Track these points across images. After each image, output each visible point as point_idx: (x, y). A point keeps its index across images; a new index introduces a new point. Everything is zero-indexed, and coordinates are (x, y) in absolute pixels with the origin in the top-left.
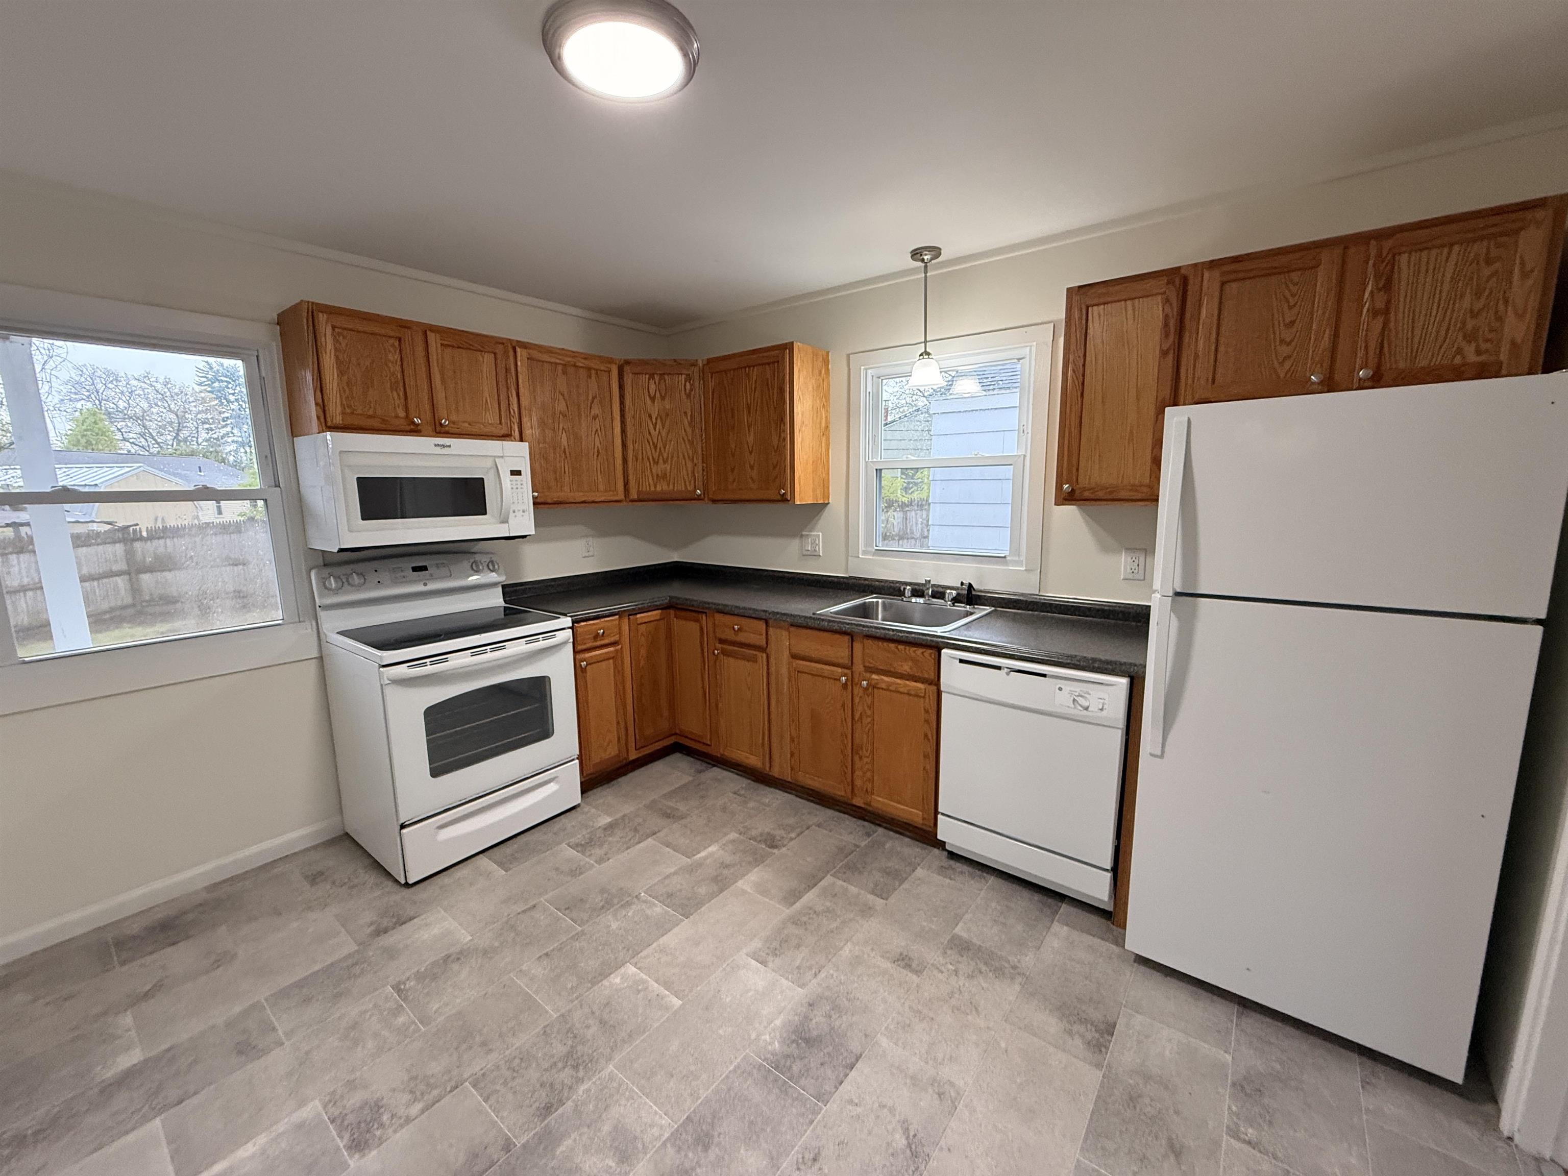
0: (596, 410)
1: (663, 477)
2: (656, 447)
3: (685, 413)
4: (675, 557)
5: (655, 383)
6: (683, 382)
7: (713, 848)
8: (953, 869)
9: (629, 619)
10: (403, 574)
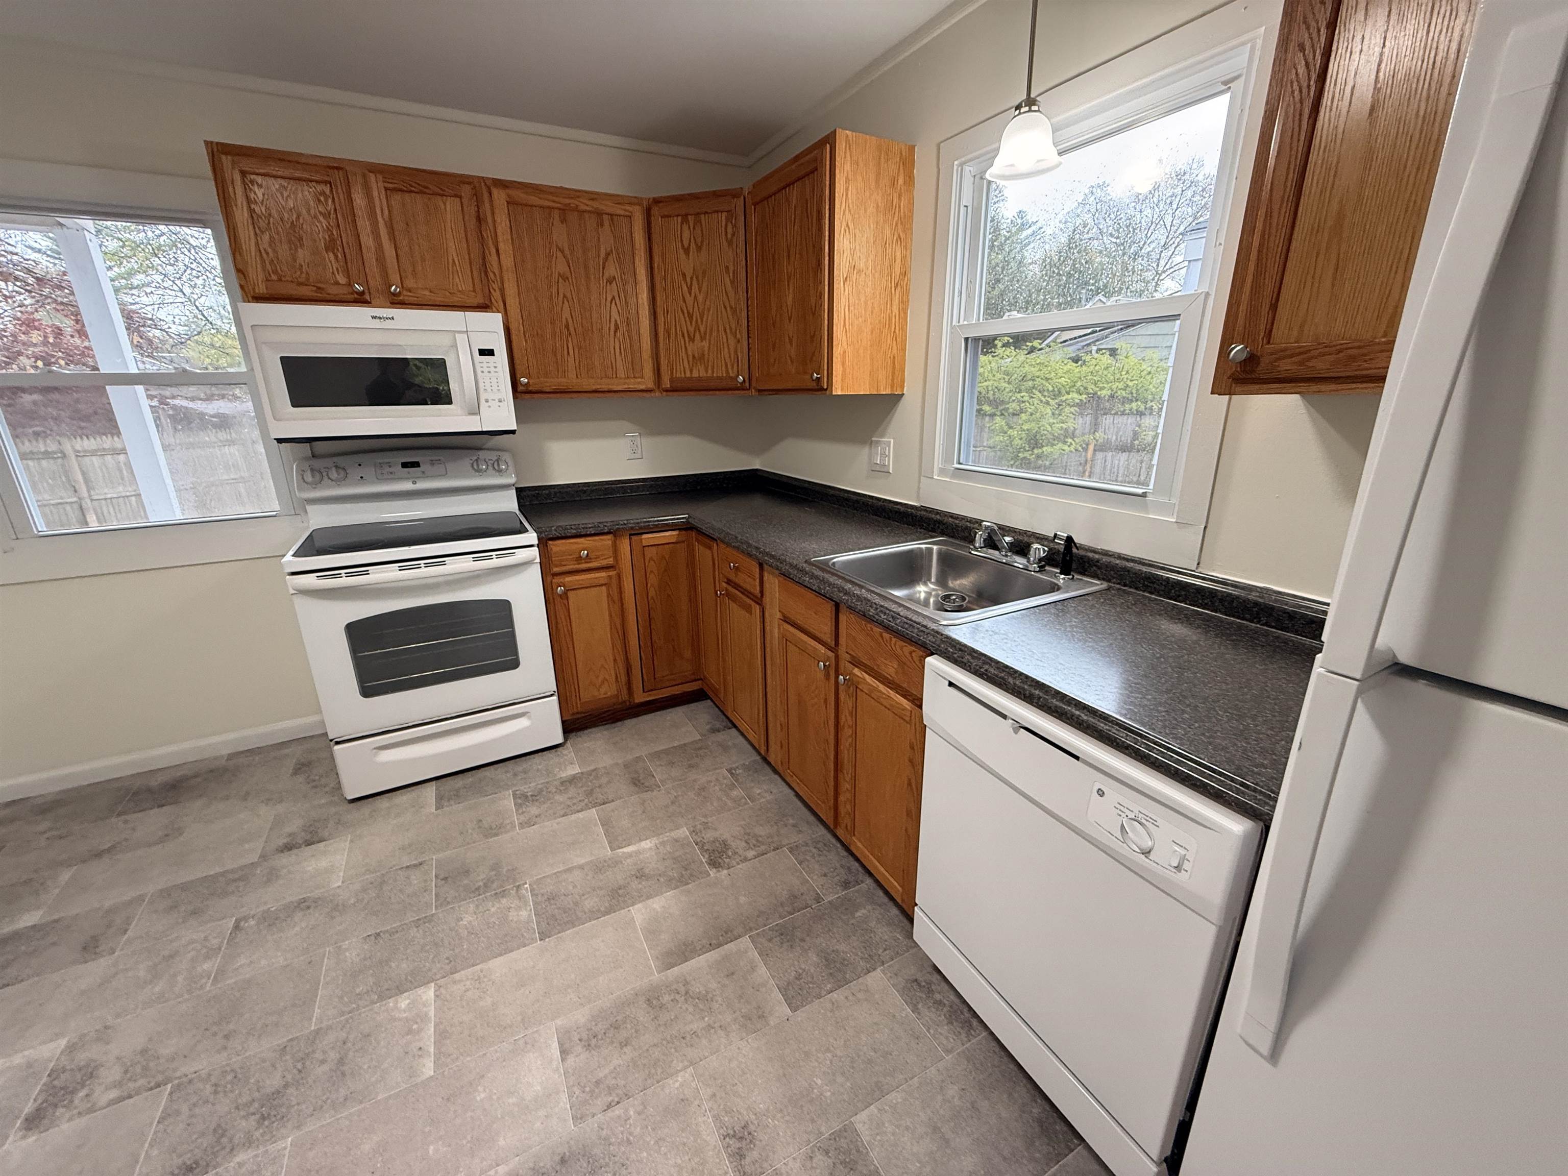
0: (612, 270)
1: (699, 358)
3: (727, 268)
4: (756, 464)
5: (689, 227)
6: (724, 223)
7: (647, 844)
9: (630, 539)
10: (391, 470)
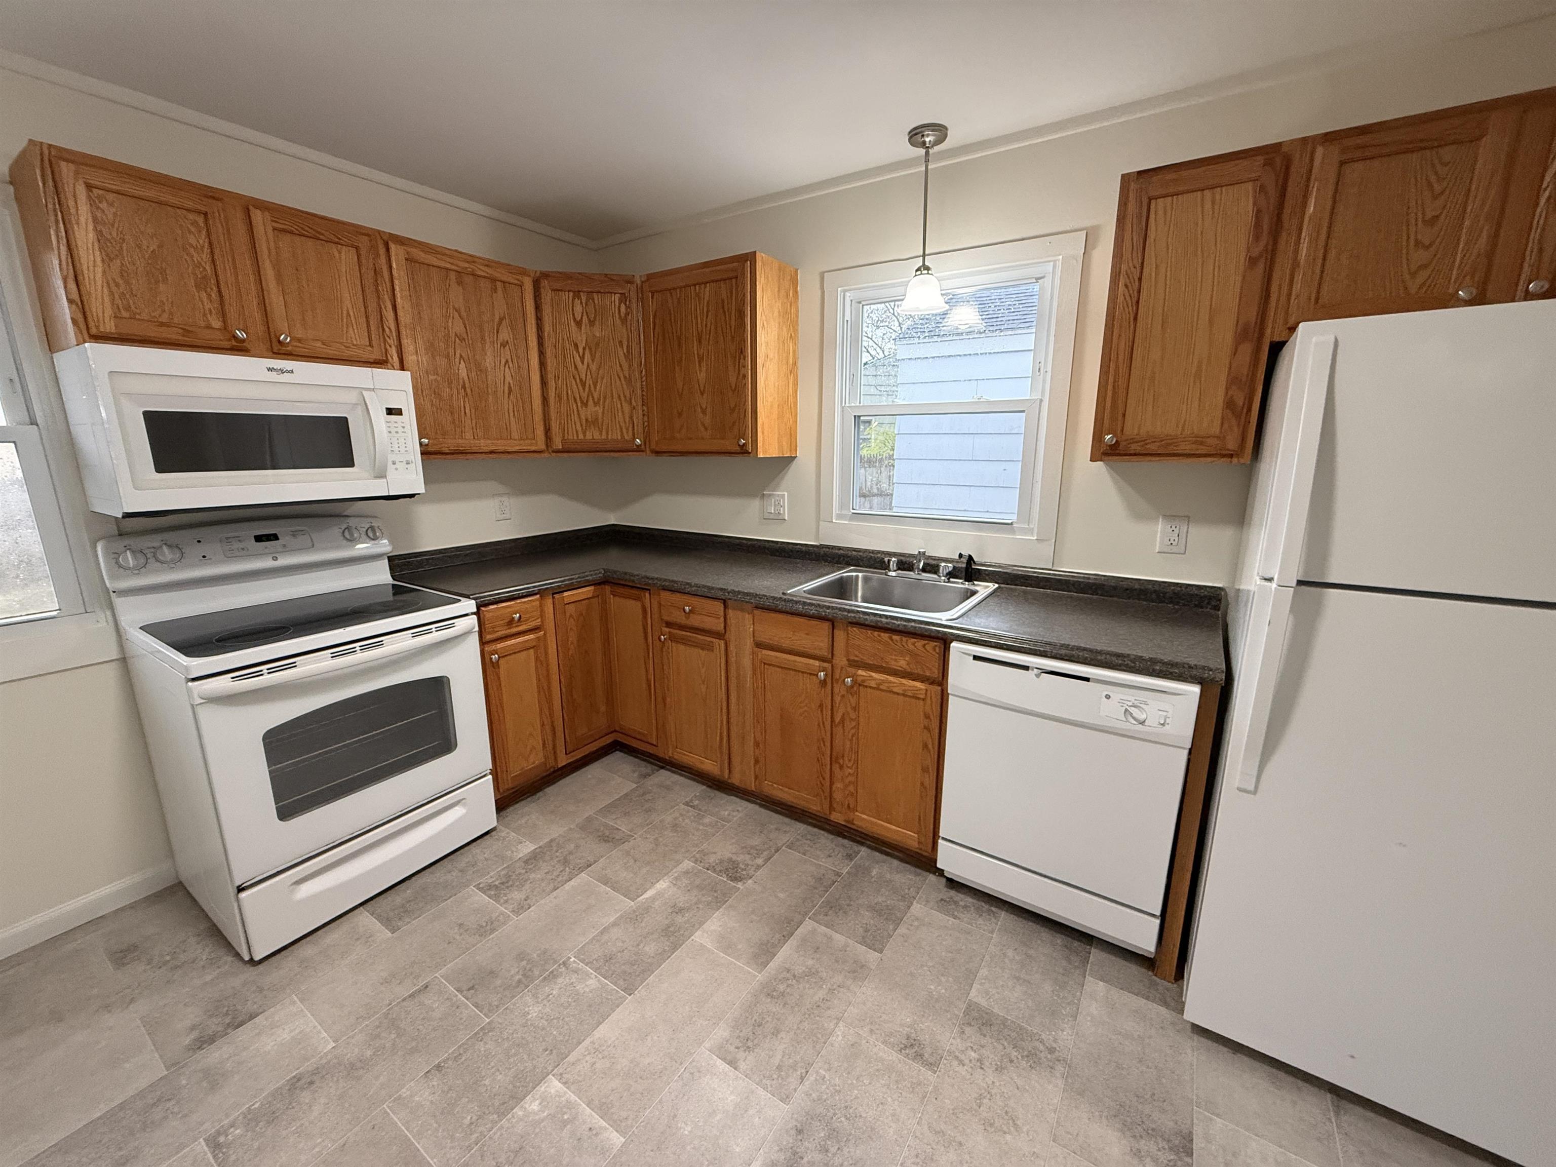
0: (505, 334)
1: (593, 422)
2: (584, 385)
3: (621, 342)
4: (612, 519)
5: (581, 303)
6: (617, 304)
7: (662, 885)
8: (956, 903)
9: (553, 598)
10: (241, 545)
